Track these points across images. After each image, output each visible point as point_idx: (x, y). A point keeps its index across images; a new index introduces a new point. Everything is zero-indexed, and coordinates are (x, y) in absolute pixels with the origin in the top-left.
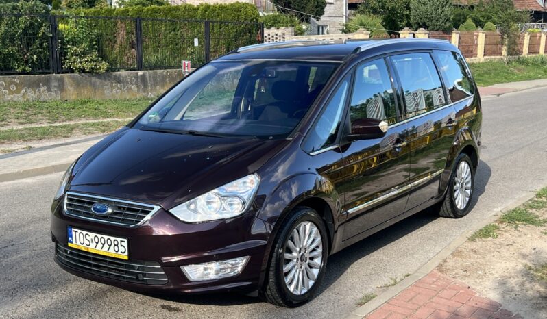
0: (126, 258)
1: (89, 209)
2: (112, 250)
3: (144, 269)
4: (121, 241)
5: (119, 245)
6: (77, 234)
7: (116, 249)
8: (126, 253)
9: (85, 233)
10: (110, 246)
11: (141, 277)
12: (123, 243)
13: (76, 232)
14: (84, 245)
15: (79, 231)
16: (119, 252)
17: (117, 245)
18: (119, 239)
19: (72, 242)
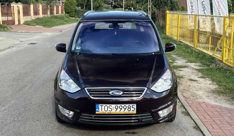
0: (135, 113)
1: (108, 94)
2: (126, 110)
3: (142, 116)
4: (132, 106)
5: (131, 108)
6: (103, 107)
7: (129, 109)
8: (135, 111)
9: (108, 105)
10: (125, 109)
11: (140, 120)
12: (133, 107)
13: (102, 106)
14: (108, 111)
15: (104, 105)
16: (131, 111)
17: (130, 108)
18: (131, 105)
19: (99, 111)
